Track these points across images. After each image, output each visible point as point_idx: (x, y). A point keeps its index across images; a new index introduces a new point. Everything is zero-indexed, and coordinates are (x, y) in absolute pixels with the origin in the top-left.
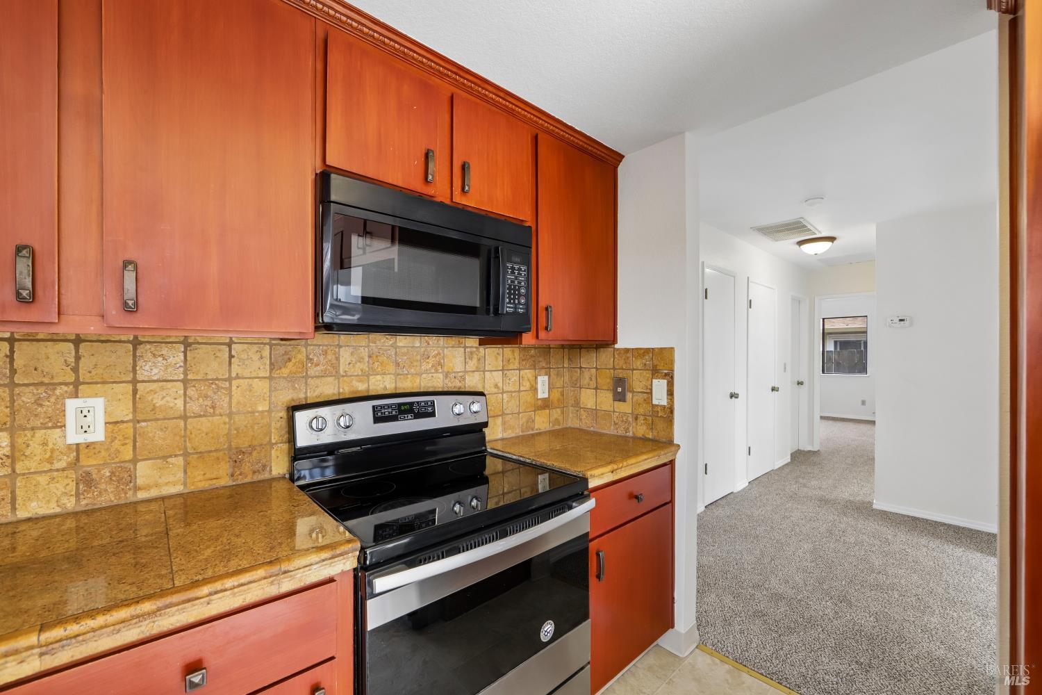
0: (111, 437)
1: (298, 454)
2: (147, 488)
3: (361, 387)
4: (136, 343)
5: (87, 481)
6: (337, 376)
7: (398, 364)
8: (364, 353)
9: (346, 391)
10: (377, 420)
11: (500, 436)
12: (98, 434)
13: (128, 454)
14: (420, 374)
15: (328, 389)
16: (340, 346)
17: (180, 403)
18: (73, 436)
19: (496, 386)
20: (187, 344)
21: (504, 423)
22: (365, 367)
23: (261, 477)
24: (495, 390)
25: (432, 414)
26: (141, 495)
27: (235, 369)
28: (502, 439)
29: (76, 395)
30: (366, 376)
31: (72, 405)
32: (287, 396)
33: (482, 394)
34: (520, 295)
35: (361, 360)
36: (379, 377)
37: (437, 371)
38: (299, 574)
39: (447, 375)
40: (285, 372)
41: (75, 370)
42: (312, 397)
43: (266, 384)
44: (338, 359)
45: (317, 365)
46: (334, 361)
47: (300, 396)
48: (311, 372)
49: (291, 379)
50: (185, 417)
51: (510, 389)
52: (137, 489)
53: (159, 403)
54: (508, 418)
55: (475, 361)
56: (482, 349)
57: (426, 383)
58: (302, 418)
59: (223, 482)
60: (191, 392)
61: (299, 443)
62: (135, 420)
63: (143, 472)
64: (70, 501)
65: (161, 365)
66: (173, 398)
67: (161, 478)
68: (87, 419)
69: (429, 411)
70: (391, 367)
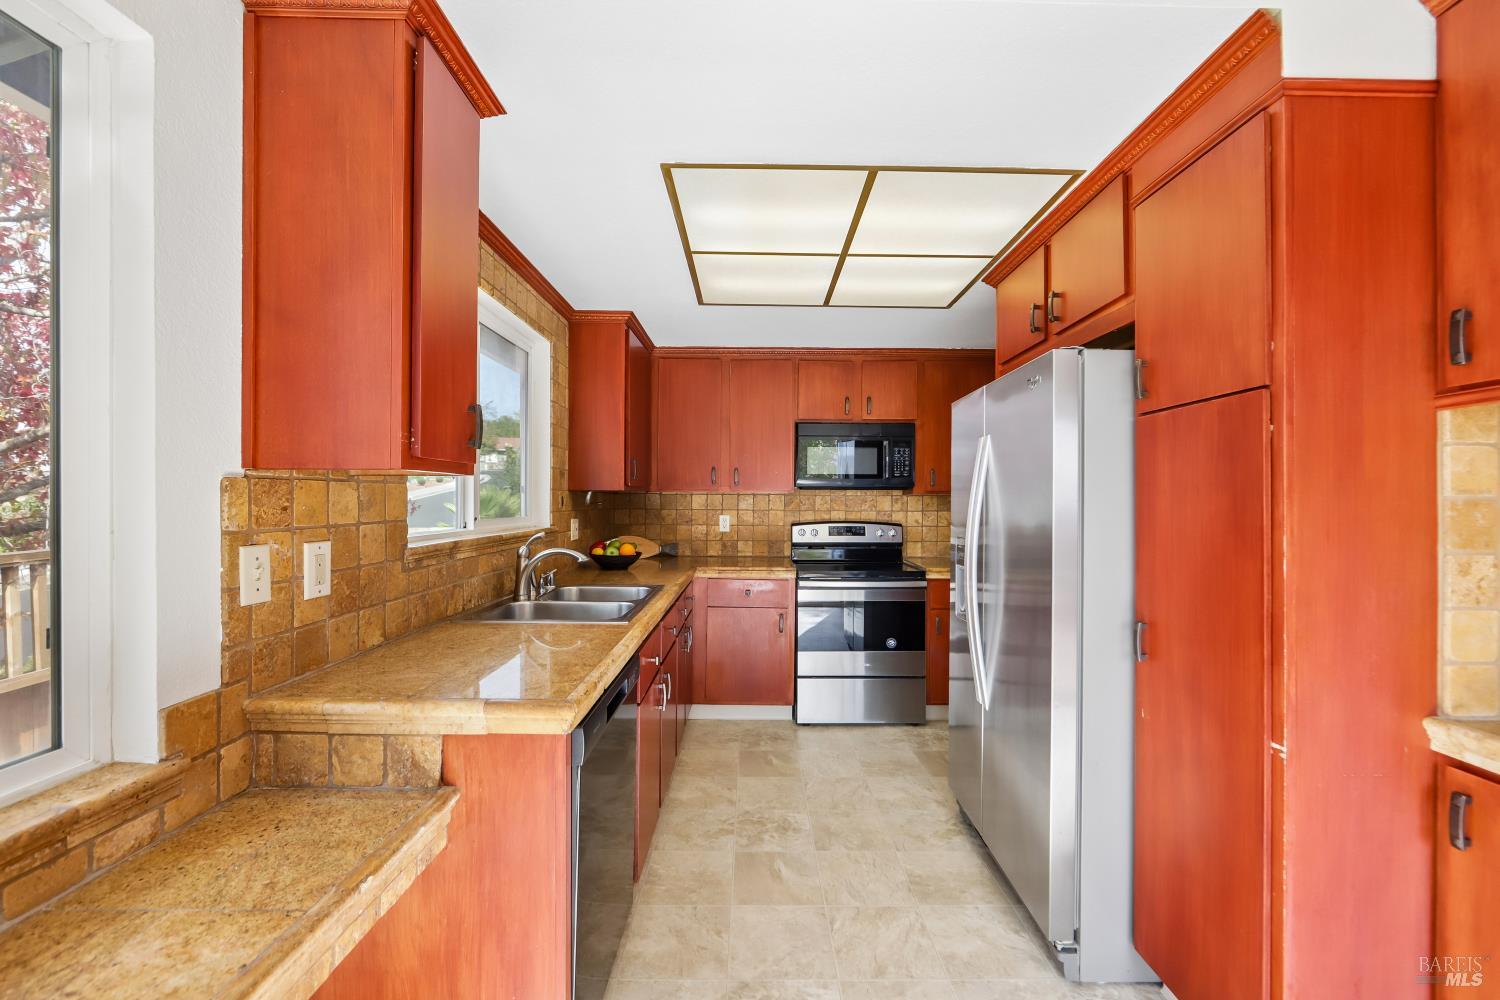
0: (731, 531)
1: (795, 545)
2: (741, 552)
3: (826, 517)
4: (739, 495)
5: (724, 546)
6: (814, 511)
7: (847, 505)
8: (828, 498)
9: (818, 518)
10: (831, 534)
11: (920, 555)
12: (727, 530)
13: (736, 538)
14: (861, 511)
15: (810, 517)
17: (752, 520)
18: (722, 529)
19: (917, 521)
20: (754, 495)
21: (923, 547)
22: (828, 506)
23: (779, 555)
24: (916, 524)
25: (864, 534)
26: (739, 554)
27: (771, 506)
28: (921, 558)
29: (722, 514)
30: (829, 511)
31: (721, 517)
32: (791, 519)
33: (900, 525)
34: (905, 466)
35: (827, 503)
36: (836, 513)
37: (872, 510)
39: (878, 512)
40: (790, 508)
41: (722, 505)
42: (802, 520)
43: (783, 513)
44: (815, 502)
45: (805, 505)
46: (812, 503)
47: (797, 520)
48: (803, 508)
49: (793, 511)
50: (753, 525)
51: (927, 524)
52: (737, 552)
53: (745, 519)
54: (925, 544)
55: (899, 505)
56: (905, 497)
57: (864, 516)
58: (796, 529)
59: (766, 554)
60: (756, 515)
61: (794, 541)
62: (738, 525)
63: (740, 545)
64: (720, 553)
65: (746, 503)
66: (748, 517)
67: (745, 549)
68: (725, 523)
69: (861, 532)
70: (843, 507)
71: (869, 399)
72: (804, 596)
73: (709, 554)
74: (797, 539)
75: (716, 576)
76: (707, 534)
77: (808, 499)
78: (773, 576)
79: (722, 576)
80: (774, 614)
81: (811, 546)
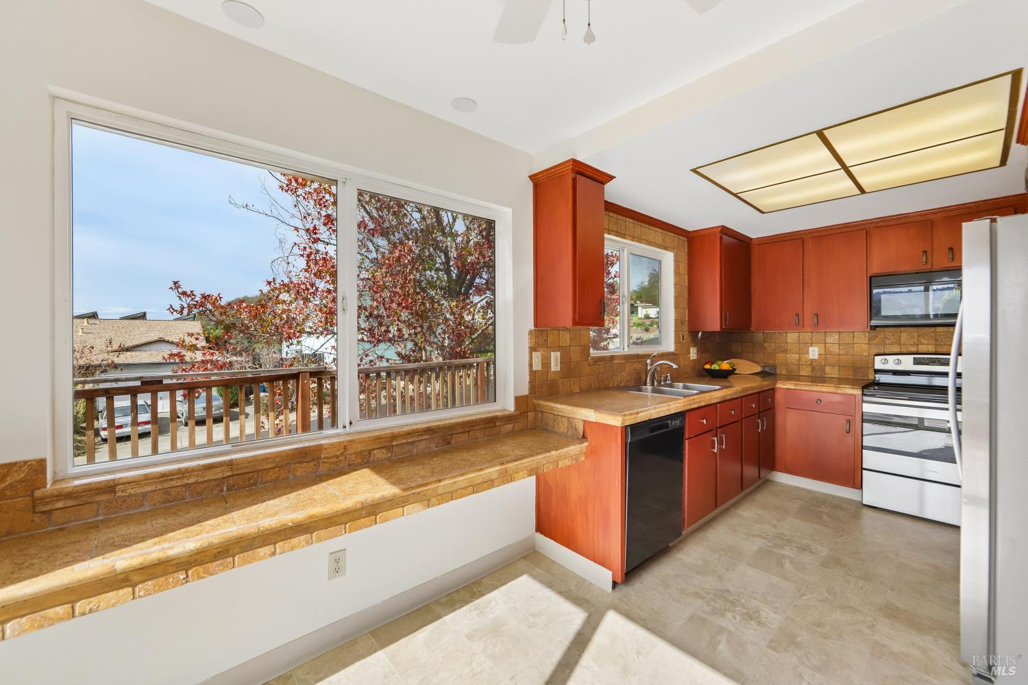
0: (819, 358)
1: (877, 371)
2: (828, 374)
3: (912, 349)
4: (826, 332)
5: (814, 369)
6: (900, 344)
7: (937, 340)
8: (915, 335)
9: (904, 350)
10: (915, 363)
12: (816, 357)
13: (823, 364)
15: (896, 350)
16: (901, 332)
17: (837, 351)
18: (811, 357)
20: (840, 332)
26: (827, 376)
27: (855, 340)
29: (811, 346)
31: (811, 349)
32: (876, 351)
35: (913, 338)
36: (923, 346)
38: (843, 389)
40: (875, 342)
41: (811, 340)
42: (886, 352)
43: (867, 346)
44: (900, 337)
45: (889, 339)
46: (898, 338)
48: (887, 342)
49: (877, 345)
50: (839, 355)
52: (825, 374)
53: (832, 350)
58: (877, 358)
59: (851, 377)
60: (841, 347)
61: (875, 368)
62: (825, 354)
63: (827, 369)
64: (810, 374)
65: (833, 339)
66: (835, 349)
67: (832, 372)
68: (814, 353)
70: (933, 342)
72: (868, 408)
73: (801, 374)
74: (878, 365)
75: (793, 387)
76: (799, 360)
77: (894, 335)
78: (840, 391)
79: (798, 388)
81: (895, 373)
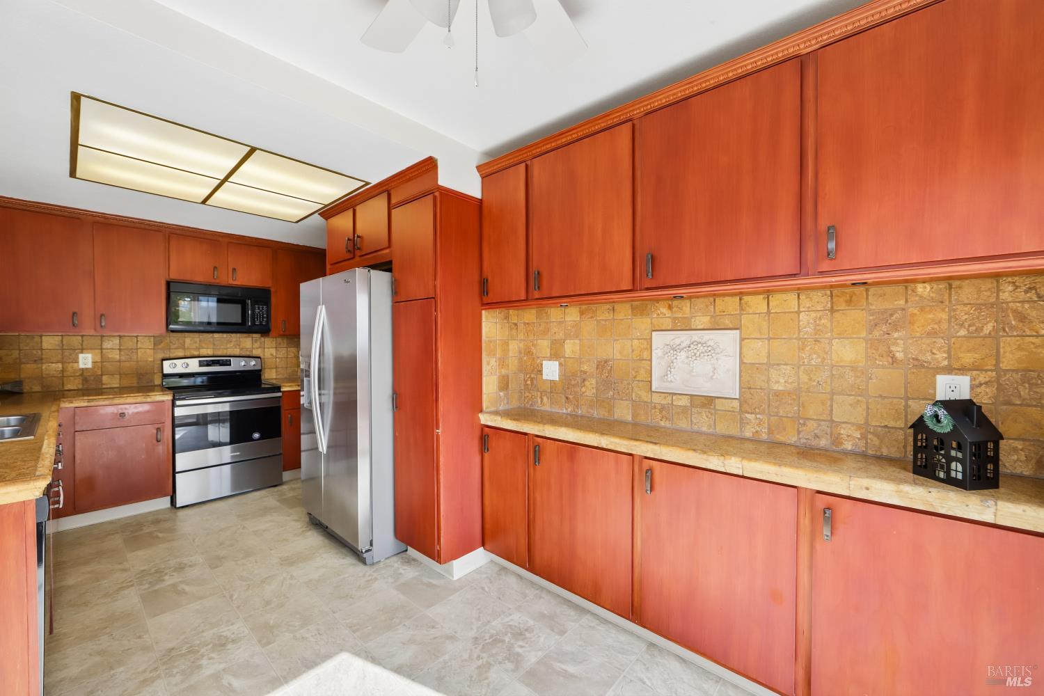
0: (94, 367)
1: (165, 376)
2: (106, 384)
3: (196, 353)
4: (102, 336)
5: (85, 380)
6: (184, 348)
7: (214, 345)
8: (198, 340)
9: (188, 354)
10: (200, 366)
11: (275, 377)
12: (89, 366)
13: (99, 373)
14: (227, 349)
15: (181, 354)
16: (185, 337)
17: (118, 357)
18: (81, 366)
19: (272, 355)
20: (120, 337)
21: (276, 372)
22: (198, 345)
23: (150, 384)
24: (270, 357)
25: (230, 365)
26: (104, 386)
27: (139, 345)
28: (276, 379)
29: (82, 353)
30: (198, 349)
31: (81, 356)
32: (161, 356)
33: (259, 358)
34: (263, 317)
35: (196, 342)
36: (205, 350)
37: (236, 348)
38: (153, 397)
39: (241, 349)
40: (160, 346)
41: (82, 345)
42: (172, 356)
43: (152, 351)
44: (184, 342)
45: (174, 344)
47: (167, 356)
48: (172, 347)
49: (163, 349)
50: (120, 361)
51: (280, 356)
52: (102, 384)
53: (110, 356)
54: (279, 370)
55: (258, 343)
56: (263, 339)
57: (229, 352)
58: (166, 363)
59: (135, 385)
60: (122, 353)
61: (165, 372)
62: (101, 364)
63: (105, 378)
64: (80, 387)
65: (111, 344)
66: (115, 355)
67: (110, 381)
68: (86, 360)
69: (228, 363)
70: (212, 346)
71: (234, 270)
72: (179, 412)
73: (66, 388)
74: (167, 370)
76: (63, 371)
77: (178, 340)
78: (149, 400)
79: (92, 404)
80: (152, 430)
81: (181, 376)
